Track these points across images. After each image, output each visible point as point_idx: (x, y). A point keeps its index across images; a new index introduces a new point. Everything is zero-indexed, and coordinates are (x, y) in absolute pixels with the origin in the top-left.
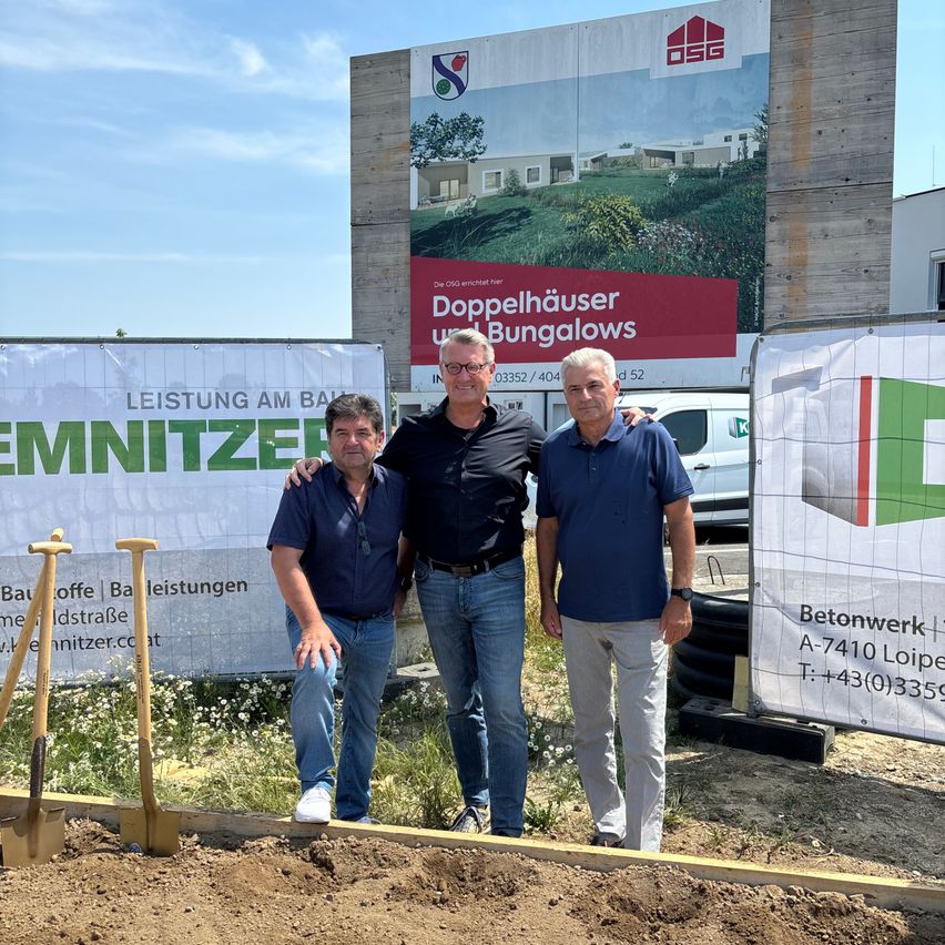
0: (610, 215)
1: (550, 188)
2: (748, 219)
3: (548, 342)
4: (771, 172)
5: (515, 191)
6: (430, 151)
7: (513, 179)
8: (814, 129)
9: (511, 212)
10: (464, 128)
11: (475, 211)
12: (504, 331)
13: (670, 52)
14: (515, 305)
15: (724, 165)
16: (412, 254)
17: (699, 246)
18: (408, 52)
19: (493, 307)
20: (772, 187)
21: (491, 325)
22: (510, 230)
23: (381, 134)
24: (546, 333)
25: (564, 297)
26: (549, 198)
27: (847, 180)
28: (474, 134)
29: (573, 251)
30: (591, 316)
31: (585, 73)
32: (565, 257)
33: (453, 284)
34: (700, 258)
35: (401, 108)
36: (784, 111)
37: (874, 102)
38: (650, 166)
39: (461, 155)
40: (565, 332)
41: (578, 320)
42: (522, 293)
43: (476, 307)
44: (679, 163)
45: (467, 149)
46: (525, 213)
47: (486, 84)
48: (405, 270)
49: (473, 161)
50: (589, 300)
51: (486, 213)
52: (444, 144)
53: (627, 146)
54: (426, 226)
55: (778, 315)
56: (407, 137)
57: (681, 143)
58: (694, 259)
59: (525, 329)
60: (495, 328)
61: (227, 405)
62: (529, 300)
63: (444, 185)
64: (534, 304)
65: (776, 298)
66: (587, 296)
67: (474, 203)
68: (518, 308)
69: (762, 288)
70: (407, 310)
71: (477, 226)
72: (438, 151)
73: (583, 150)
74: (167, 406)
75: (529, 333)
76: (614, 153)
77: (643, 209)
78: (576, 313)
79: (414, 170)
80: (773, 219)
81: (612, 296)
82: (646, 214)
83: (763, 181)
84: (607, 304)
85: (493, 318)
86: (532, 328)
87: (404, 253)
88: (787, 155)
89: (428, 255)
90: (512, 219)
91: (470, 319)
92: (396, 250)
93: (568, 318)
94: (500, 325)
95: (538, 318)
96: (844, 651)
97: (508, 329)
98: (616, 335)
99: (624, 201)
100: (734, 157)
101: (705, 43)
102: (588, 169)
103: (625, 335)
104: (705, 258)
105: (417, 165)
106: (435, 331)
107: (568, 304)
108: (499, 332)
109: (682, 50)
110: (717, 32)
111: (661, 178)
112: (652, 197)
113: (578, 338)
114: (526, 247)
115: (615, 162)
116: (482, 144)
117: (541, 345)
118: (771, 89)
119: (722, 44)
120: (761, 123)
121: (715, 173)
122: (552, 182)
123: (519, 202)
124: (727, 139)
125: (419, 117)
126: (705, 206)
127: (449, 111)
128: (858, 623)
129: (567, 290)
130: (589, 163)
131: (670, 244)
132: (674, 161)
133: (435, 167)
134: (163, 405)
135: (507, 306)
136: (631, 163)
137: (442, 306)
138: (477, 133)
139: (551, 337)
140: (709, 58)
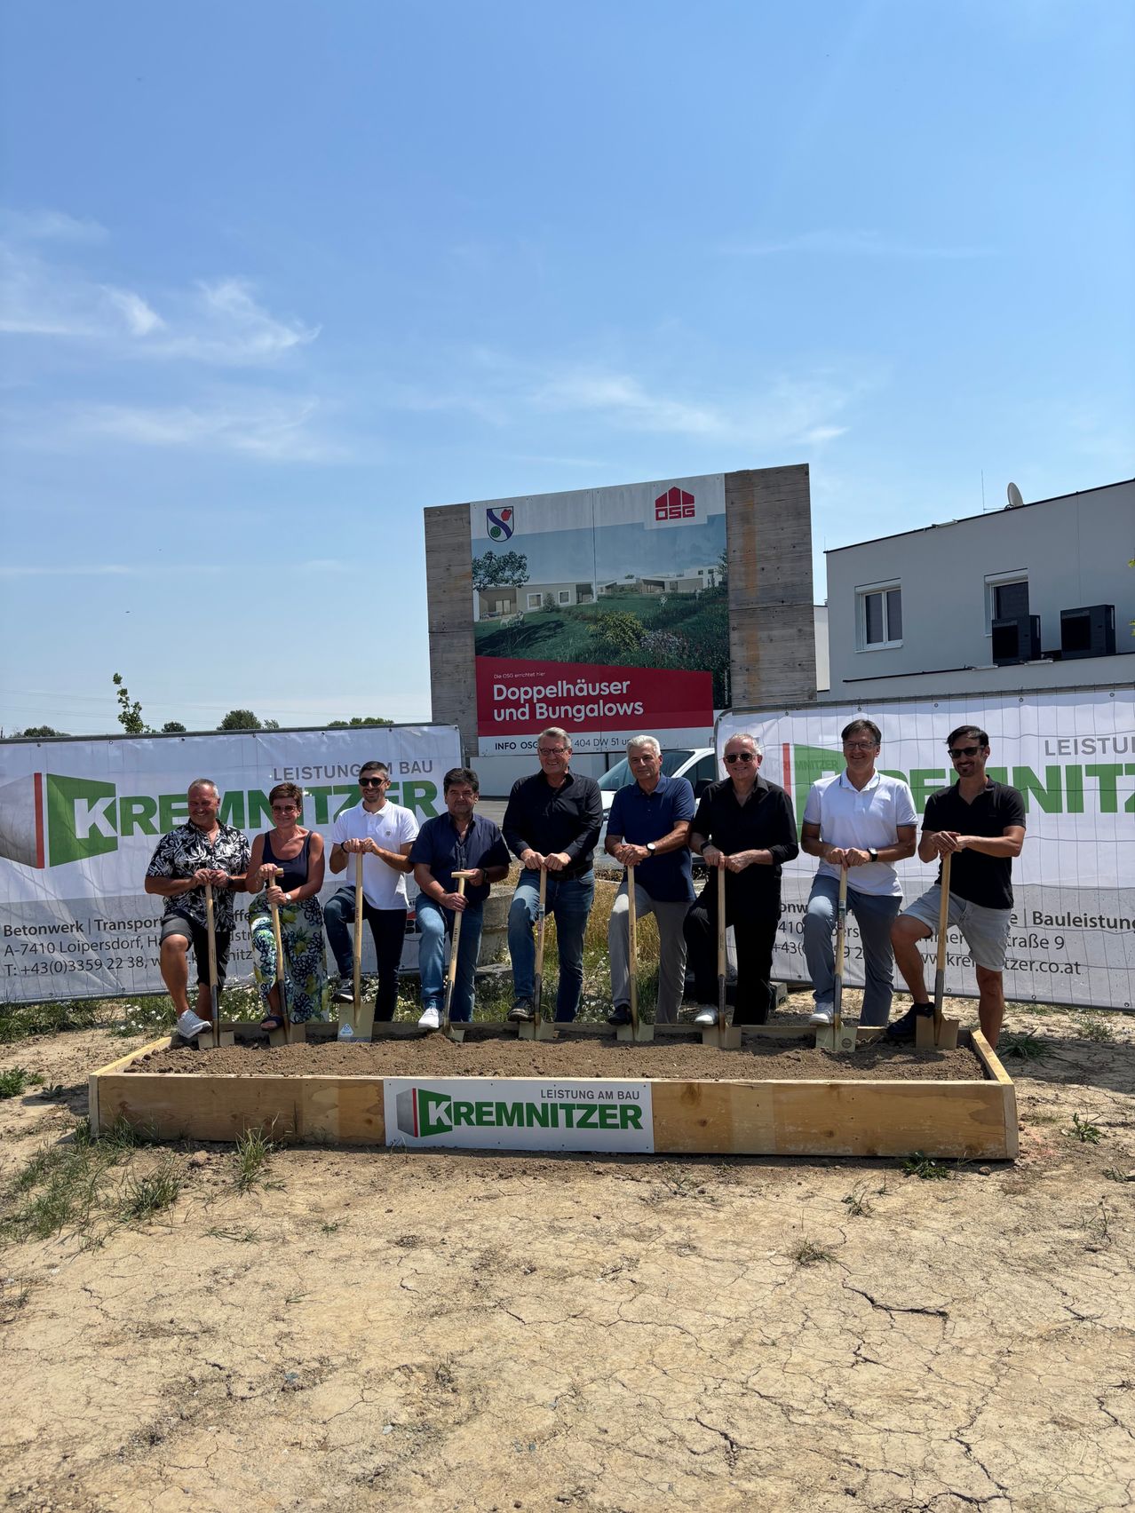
0: (620, 626)
1: (577, 607)
2: (718, 630)
3: (579, 718)
4: (731, 596)
5: (551, 608)
6: (487, 579)
7: (550, 600)
8: (759, 567)
9: (549, 623)
10: (512, 562)
11: (522, 622)
12: (547, 710)
13: (657, 511)
14: (555, 691)
15: (699, 591)
16: (477, 654)
17: (684, 648)
18: (469, 504)
19: (539, 692)
20: (732, 606)
21: (538, 705)
22: (549, 637)
23: (450, 566)
24: (579, 711)
25: (590, 685)
26: (577, 614)
27: (783, 602)
28: (520, 567)
29: (596, 652)
30: (610, 698)
31: (598, 525)
32: (590, 656)
33: (508, 676)
34: (685, 657)
35: (465, 546)
36: (737, 554)
37: (798, 549)
38: (647, 591)
39: (511, 582)
40: (592, 710)
41: (601, 701)
42: (560, 682)
43: (526, 693)
44: (668, 590)
45: (515, 578)
46: (560, 625)
47: (527, 531)
48: (472, 666)
49: (520, 586)
50: (608, 687)
51: (530, 625)
52: (498, 574)
53: (631, 577)
54: (486, 634)
55: (741, 696)
56: (469, 568)
57: (669, 576)
58: (681, 657)
59: (563, 708)
60: (541, 708)
61: (346, 775)
62: (565, 687)
63: (499, 604)
64: (569, 690)
65: (739, 685)
66: (607, 684)
67: (521, 617)
68: (557, 693)
69: (729, 678)
70: (474, 695)
71: (525, 633)
72: (493, 579)
73: (600, 579)
74: (303, 777)
75: (566, 711)
76: (621, 582)
77: (644, 623)
78: (600, 696)
79: (476, 593)
80: (734, 629)
81: (625, 684)
82: (646, 625)
83: (726, 602)
84: (622, 690)
85: (539, 701)
86: (568, 708)
87: (471, 654)
88: (741, 584)
89: (488, 655)
90: (550, 629)
91: (522, 702)
92: (465, 652)
93: (595, 700)
94: (544, 706)
95: (571, 700)
96: (784, 929)
97: (550, 708)
98: (629, 712)
99: (630, 616)
100: (705, 585)
101: (682, 506)
102: (604, 593)
103: (636, 712)
104: (689, 656)
105: (479, 589)
106: (496, 711)
107: (594, 690)
108: (544, 710)
109: (666, 510)
110: (689, 499)
111: (656, 600)
112: (649, 614)
113: (602, 715)
114: (561, 650)
115: (622, 588)
116: (526, 574)
117: (575, 720)
118: (728, 539)
119: (693, 507)
120: (723, 562)
121: (693, 596)
122: (578, 602)
123: (555, 617)
124: (700, 573)
125: (478, 554)
126: (687, 620)
127: (501, 549)
128: (792, 909)
129: (591, 680)
130: (604, 589)
131: (666, 646)
132: (664, 588)
133: (492, 590)
134: (300, 776)
135: (549, 691)
136: (634, 589)
137: (500, 692)
138: (521, 566)
139: (583, 714)
140: (685, 516)
